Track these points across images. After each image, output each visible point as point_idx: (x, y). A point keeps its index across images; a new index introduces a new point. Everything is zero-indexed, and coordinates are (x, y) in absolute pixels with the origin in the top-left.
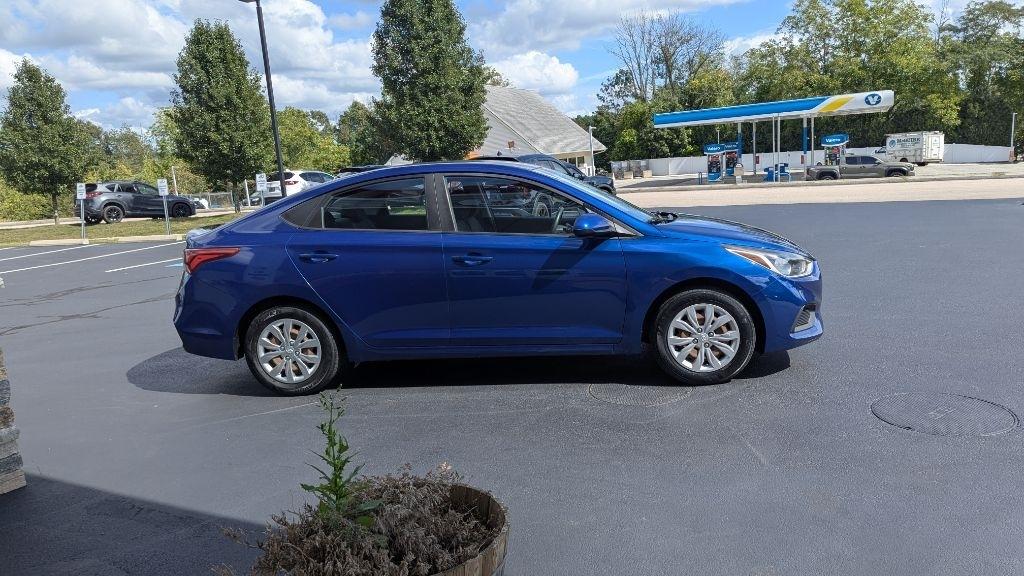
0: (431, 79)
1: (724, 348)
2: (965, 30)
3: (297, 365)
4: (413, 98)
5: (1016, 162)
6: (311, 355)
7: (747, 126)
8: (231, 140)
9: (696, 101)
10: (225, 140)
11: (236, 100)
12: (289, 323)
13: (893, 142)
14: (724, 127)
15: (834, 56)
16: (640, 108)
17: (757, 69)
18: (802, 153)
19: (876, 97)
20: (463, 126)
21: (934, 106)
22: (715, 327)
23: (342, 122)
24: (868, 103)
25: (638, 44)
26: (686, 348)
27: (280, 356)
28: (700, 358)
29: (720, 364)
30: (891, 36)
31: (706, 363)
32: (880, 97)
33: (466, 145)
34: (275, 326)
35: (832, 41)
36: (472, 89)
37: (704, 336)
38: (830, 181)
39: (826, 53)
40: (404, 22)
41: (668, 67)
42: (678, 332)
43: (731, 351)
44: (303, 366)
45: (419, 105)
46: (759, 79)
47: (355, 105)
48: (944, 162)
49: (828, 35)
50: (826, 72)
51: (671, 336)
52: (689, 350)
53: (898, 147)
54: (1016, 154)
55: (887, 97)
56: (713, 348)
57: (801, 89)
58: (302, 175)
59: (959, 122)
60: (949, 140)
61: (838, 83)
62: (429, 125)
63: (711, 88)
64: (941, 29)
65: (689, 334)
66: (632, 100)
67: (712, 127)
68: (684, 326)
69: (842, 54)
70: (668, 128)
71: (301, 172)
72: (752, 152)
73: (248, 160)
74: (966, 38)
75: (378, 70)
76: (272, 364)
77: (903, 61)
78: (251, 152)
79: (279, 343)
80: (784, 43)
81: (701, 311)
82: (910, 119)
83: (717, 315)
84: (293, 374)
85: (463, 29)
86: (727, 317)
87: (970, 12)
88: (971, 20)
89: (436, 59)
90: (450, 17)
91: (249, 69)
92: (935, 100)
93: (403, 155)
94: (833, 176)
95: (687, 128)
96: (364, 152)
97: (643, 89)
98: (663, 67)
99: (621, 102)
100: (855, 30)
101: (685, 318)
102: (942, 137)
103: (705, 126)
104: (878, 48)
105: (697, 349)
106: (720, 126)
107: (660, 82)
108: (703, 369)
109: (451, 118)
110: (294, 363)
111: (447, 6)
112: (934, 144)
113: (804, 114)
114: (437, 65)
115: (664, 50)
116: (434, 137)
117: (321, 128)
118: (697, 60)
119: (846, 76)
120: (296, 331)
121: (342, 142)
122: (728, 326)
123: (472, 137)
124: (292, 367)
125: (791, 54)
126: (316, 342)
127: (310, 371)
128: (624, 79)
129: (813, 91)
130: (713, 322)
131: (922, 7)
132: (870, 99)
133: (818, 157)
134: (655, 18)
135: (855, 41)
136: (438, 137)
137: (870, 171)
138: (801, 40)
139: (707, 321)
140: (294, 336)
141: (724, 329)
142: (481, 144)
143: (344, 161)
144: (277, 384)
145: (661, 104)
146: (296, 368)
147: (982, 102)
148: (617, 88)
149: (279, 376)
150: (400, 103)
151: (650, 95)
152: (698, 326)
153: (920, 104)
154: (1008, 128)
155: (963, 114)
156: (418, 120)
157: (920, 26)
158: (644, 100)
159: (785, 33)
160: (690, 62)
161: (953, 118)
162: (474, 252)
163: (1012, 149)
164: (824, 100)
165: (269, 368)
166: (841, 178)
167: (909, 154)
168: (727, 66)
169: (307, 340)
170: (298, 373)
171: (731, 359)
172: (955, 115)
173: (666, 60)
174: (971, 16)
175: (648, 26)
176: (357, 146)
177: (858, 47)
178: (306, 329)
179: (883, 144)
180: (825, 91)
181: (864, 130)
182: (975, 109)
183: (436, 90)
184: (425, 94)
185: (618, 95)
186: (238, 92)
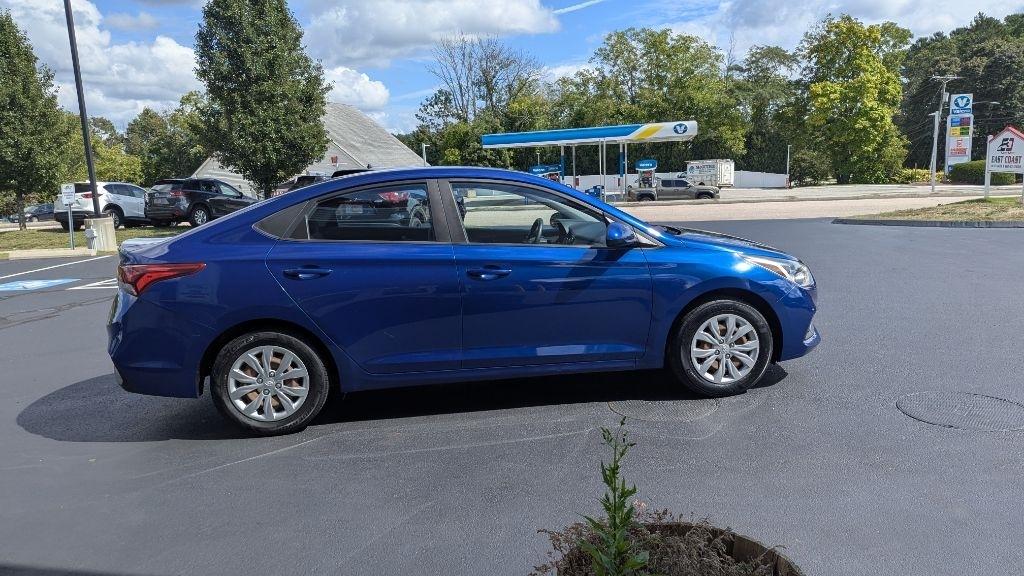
0: (266, 86)
1: (744, 358)
2: (749, 70)
3: (278, 400)
4: (245, 105)
5: (790, 187)
6: (297, 388)
7: (568, 149)
8: (17, 145)
9: (517, 124)
10: (9, 145)
11: (23, 100)
12: (268, 351)
13: (692, 168)
14: (543, 150)
15: (641, 88)
16: (463, 128)
17: (568, 97)
18: (617, 176)
19: (683, 128)
20: (303, 138)
21: (725, 136)
22: (736, 337)
23: (131, 130)
24: (676, 131)
25: (459, 66)
26: (708, 360)
27: (256, 391)
28: (722, 370)
29: (741, 374)
30: (688, 72)
31: (727, 374)
32: (686, 127)
33: (306, 159)
34: (251, 355)
35: (638, 74)
36: (311, 98)
37: (725, 346)
38: (648, 202)
39: (633, 85)
40: (230, 24)
41: (489, 90)
42: (700, 344)
43: (750, 362)
44: (286, 400)
45: (252, 113)
46: (571, 106)
47: (147, 112)
48: (734, 187)
49: (634, 68)
50: (633, 102)
51: (694, 349)
52: (710, 362)
53: (696, 172)
54: (790, 181)
55: (692, 126)
56: (734, 359)
57: (613, 117)
58: (105, 187)
59: (745, 152)
60: (737, 168)
61: (645, 113)
62: (265, 135)
63: (530, 112)
64: (730, 69)
65: (711, 346)
66: (455, 121)
67: (532, 150)
68: (707, 337)
69: (647, 86)
70: (491, 149)
71: (105, 184)
72: (571, 174)
73: (38, 169)
74: (750, 77)
75: (202, 74)
76: (246, 400)
77: (698, 96)
78: (41, 160)
79: (255, 374)
80: (597, 73)
81: (722, 322)
82: (706, 148)
83: (738, 326)
84: (273, 410)
85: (300, 35)
86: (747, 328)
87: (753, 55)
88: (753, 62)
89: (271, 65)
90: (285, 22)
91: (37, 65)
92: (726, 132)
93: (231, 168)
94: (651, 197)
95: (509, 149)
96: (158, 166)
97: (464, 109)
98: (483, 88)
99: (440, 121)
100: (658, 66)
101: (707, 330)
102: (733, 165)
103: (526, 148)
104: (679, 83)
105: (718, 360)
106: (540, 148)
107: (481, 104)
108: (725, 380)
109: (289, 129)
110: (275, 397)
111: (281, 9)
112: (726, 170)
113: (621, 140)
114: (272, 73)
115: (485, 72)
116: (269, 149)
117: (105, 137)
118: (516, 85)
119: (651, 106)
120: (278, 360)
121: (130, 152)
122: (748, 336)
123: (312, 150)
124: (271, 402)
125: (602, 84)
126: (302, 371)
127: (295, 405)
128: (443, 99)
129: (624, 119)
130: (735, 332)
131: (715, 48)
132: (678, 127)
133: (632, 180)
134: (476, 41)
135: (658, 75)
136: (275, 150)
137: (684, 193)
138: (611, 71)
139: (729, 331)
140: (275, 366)
141: (744, 338)
142: (322, 157)
143: (135, 174)
144: (253, 423)
145: (484, 125)
146: (276, 403)
147: (763, 135)
148: (436, 108)
149: (255, 414)
150: (230, 113)
151: (471, 117)
152: (720, 338)
153: (712, 134)
154: (785, 158)
155: (748, 145)
156: (252, 130)
157: (712, 65)
158: (466, 120)
159: (597, 63)
160: (510, 87)
161: (740, 148)
162: (491, 265)
163: (787, 176)
164: (639, 127)
165: (242, 405)
166: (659, 200)
167: (705, 179)
168: (541, 93)
169: (291, 370)
170: (279, 408)
171: (750, 369)
172: (742, 145)
173: (487, 83)
174: (754, 59)
175: (468, 50)
176: (150, 158)
177: (661, 80)
178: (290, 356)
179: (684, 169)
180: (634, 119)
181: (669, 156)
182: (758, 141)
183: (271, 99)
184: (259, 102)
185: (438, 115)
186: (26, 90)
